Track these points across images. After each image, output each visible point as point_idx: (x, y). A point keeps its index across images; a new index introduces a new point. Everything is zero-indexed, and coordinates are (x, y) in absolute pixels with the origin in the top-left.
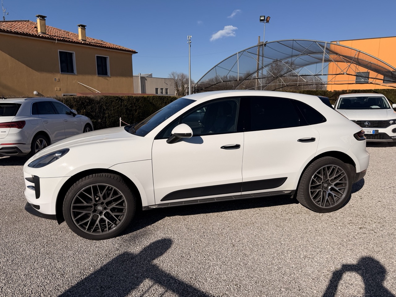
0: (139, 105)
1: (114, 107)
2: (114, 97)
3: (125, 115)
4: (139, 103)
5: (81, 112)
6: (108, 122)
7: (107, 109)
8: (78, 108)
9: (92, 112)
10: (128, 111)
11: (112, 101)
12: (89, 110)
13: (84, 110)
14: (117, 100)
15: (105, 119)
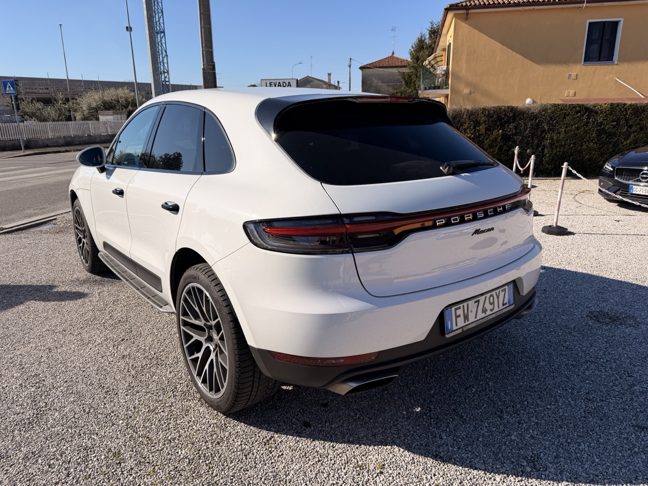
0: (639, 124)
1: (567, 127)
2: (573, 107)
3: (595, 143)
4: (641, 120)
5: (492, 134)
6: (547, 155)
7: (550, 130)
8: (489, 126)
9: (516, 134)
10: (604, 137)
11: (565, 115)
12: (510, 132)
13: (498, 131)
14: (577, 112)
15: (543, 149)
